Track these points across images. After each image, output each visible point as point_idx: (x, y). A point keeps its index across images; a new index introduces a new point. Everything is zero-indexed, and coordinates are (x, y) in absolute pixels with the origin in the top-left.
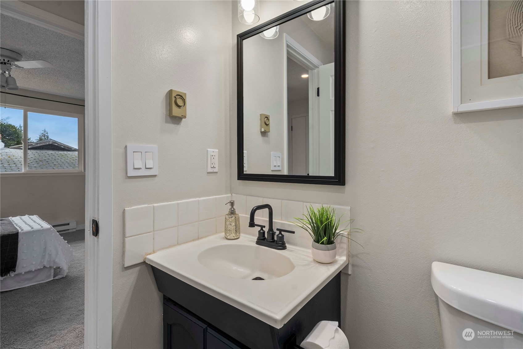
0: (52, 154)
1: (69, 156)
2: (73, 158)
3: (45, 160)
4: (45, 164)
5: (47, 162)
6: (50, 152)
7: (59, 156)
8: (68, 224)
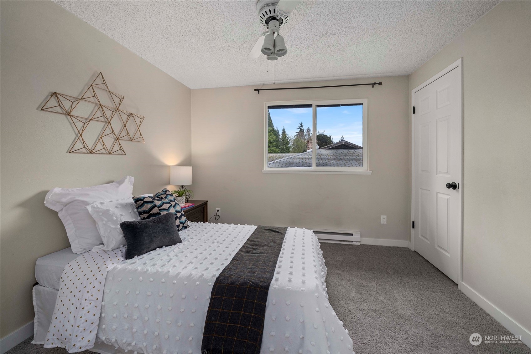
0: (344, 152)
1: (355, 153)
2: (359, 154)
3: (339, 157)
4: (339, 160)
5: (341, 158)
6: (343, 151)
7: (348, 154)
8: (352, 235)
